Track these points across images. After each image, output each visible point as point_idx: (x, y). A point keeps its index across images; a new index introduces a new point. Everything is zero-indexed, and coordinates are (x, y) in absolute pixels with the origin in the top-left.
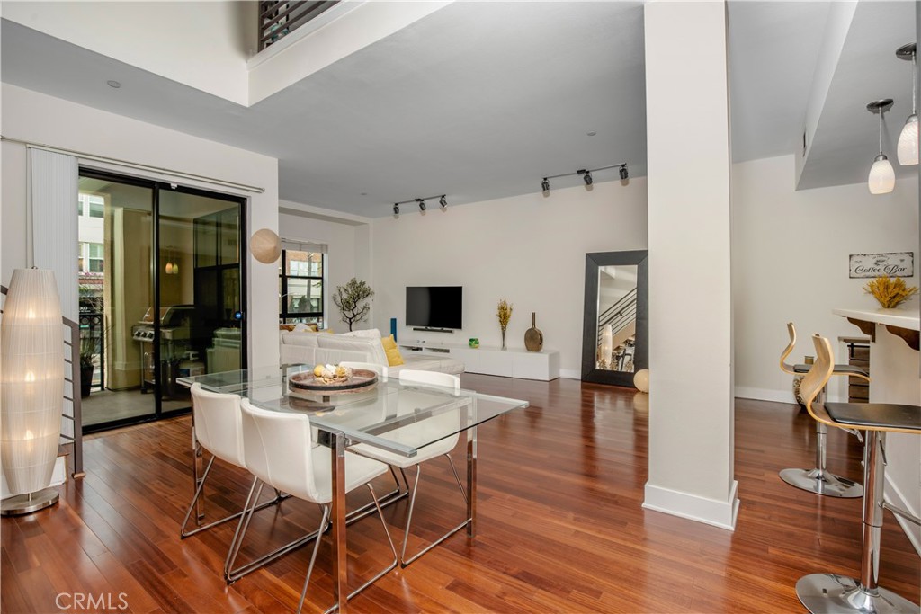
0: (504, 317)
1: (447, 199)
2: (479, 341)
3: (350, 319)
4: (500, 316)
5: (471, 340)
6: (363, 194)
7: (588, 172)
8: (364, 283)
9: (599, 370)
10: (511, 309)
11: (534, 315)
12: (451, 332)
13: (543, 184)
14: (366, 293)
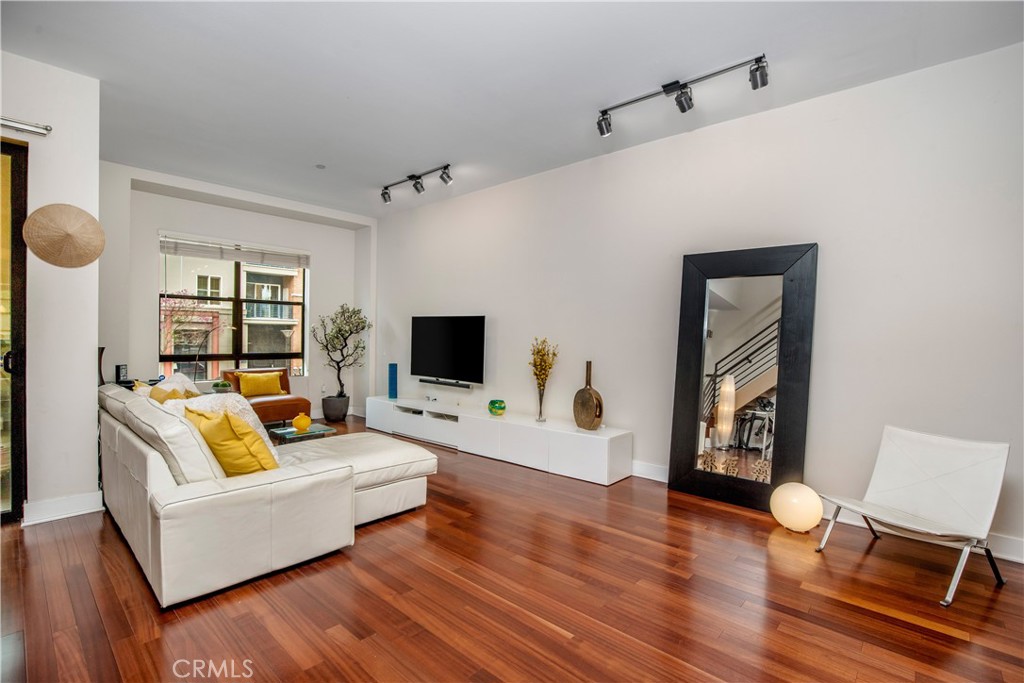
0: (542, 367)
1: (452, 172)
2: (507, 404)
3: (338, 363)
4: (535, 365)
5: (493, 403)
6: (319, 166)
7: (685, 86)
8: (359, 311)
9: (703, 473)
10: (554, 354)
11: (589, 364)
12: (468, 387)
13: (599, 124)
14: (360, 326)
